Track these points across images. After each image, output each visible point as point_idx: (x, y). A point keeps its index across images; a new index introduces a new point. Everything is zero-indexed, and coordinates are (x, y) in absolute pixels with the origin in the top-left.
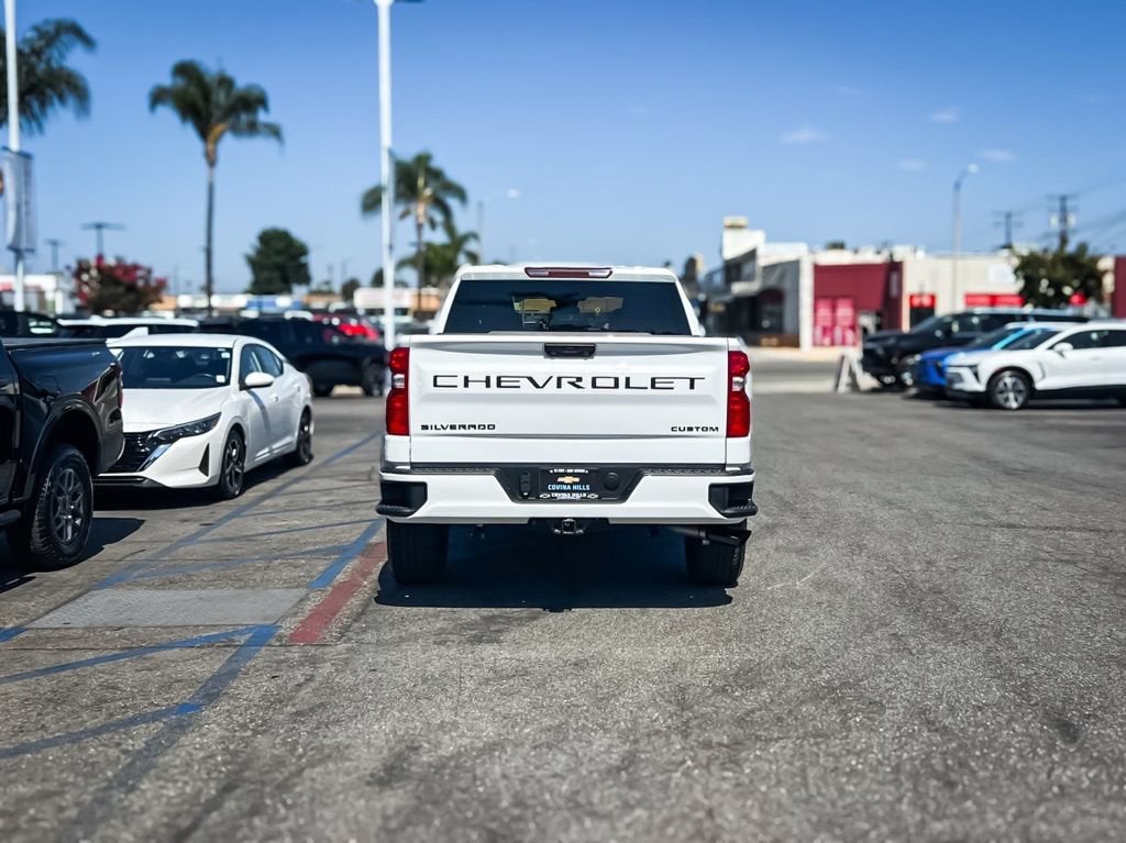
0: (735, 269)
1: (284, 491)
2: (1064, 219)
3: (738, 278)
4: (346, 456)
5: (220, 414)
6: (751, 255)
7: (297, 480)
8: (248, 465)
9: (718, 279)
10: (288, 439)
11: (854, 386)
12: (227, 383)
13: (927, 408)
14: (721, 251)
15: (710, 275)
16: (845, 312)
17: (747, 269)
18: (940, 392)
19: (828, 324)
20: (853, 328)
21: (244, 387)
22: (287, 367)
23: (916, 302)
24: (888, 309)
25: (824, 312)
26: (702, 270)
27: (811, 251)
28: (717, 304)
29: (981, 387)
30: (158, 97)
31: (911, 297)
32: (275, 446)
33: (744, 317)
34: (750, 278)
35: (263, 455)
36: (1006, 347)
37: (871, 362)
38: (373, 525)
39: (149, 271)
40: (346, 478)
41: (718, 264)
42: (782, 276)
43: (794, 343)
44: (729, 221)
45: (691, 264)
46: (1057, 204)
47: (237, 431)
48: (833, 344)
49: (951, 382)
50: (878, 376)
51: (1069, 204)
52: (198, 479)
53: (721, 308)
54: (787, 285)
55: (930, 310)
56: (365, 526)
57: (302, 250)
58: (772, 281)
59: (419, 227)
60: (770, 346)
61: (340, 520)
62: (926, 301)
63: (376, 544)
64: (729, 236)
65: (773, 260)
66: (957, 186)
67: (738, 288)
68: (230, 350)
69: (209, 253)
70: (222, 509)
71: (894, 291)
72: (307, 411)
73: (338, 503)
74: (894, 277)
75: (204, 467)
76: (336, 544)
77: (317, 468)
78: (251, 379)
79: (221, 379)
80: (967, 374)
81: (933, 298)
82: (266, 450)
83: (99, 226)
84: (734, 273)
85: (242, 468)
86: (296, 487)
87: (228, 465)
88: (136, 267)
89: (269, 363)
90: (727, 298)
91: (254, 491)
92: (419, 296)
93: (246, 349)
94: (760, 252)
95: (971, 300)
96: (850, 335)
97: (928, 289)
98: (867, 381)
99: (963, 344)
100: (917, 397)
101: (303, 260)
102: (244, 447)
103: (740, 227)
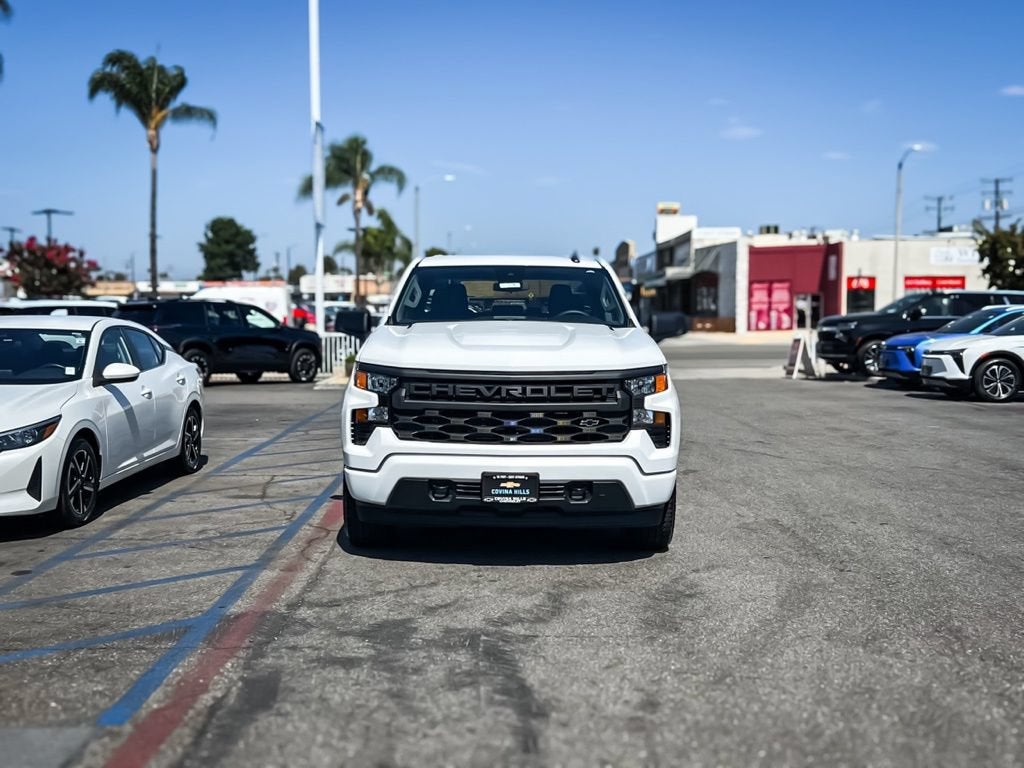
0: (666, 253)
1: (150, 514)
2: (998, 203)
3: (671, 264)
4: (245, 460)
5: (60, 416)
6: (686, 238)
7: (171, 498)
8: (105, 482)
9: (651, 263)
10: (168, 443)
11: (809, 372)
12: (78, 376)
13: (899, 398)
14: (654, 236)
15: (642, 260)
16: (781, 295)
17: (680, 253)
18: (915, 381)
19: (765, 307)
20: (789, 311)
21: (99, 380)
22: (170, 354)
23: (855, 284)
24: (825, 291)
25: (760, 295)
26: (634, 254)
27: (745, 234)
28: (647, 289)
29: (966, 376)
30: (97, 85)
31: (850, 280)
32: (146, 455)
33: (677, 301)
34: (683, 262)
35: (130, 464)
36: (986, 331)
37: (828, 347)
38: (244, 577)
39: (82, 254)
40: (236, 492)
41: (651, 248)
42: (717, 258)
43: (730, 327)
44: (661, 206)
45: (623, 249)
46: (991, 187)
47: (85, 438)
48: (768, 328)
49: (930, 369)
50: (834, 363)
51: (1003, 187)
52: (25, 504)
53: (653, 292)
54: (721, 269)
55: (870, 292)
56: (231, 578)
57: (250, 238)
58: (706, 265)
59: (357, 212)
60: (703, 329)
61: (201, 566)
62: (865, 284)
63: (238, 617)
64: (663, 220)
65: (707, 243)
66: (900, 166)
67: (671, 272)
68: (87, 335)
69: (153, 237)
70: (55, 544)
71: (832, 275)
72: (194, 407)
73: (211, 534)
74: (833, 259)
75: (34, 488)
76: (179, 616)
77: (208, 476)
78: (112, 370)
79: (70, 371)
80: (948, 360)
81: (872, 280)
82: (134, 459)
83: (48, 212)
84: (667, 259)
85: (97, 484)
86: (168, 507)
87: (72, 483)
88: (68, 249)
89: (144, 350)
90: (660, 282)
91: (110, 515)
92: (357, 281)
93: (109, 333)
94: (694, 236)
95: (910, 282)
96: (785, 318)
97: (866, 273)
98: (822, 367)
99: (935, 328)
100: (880, 385)
101: (251, 246)
102: (99, 458)
103: (675, 212)
